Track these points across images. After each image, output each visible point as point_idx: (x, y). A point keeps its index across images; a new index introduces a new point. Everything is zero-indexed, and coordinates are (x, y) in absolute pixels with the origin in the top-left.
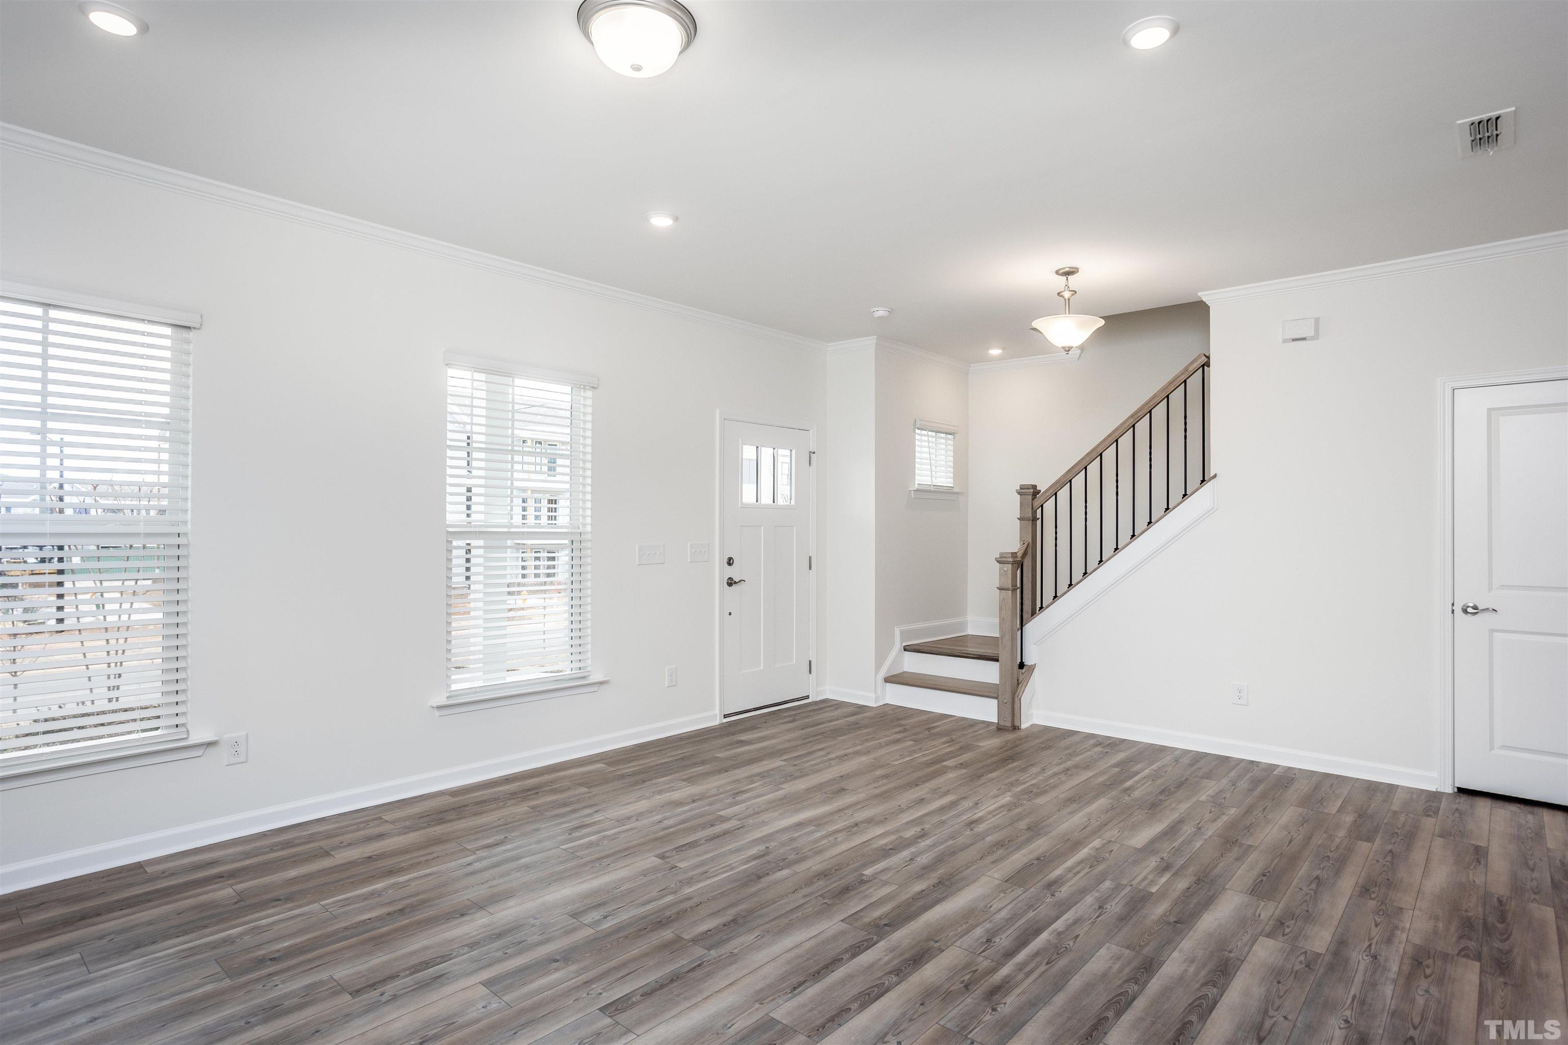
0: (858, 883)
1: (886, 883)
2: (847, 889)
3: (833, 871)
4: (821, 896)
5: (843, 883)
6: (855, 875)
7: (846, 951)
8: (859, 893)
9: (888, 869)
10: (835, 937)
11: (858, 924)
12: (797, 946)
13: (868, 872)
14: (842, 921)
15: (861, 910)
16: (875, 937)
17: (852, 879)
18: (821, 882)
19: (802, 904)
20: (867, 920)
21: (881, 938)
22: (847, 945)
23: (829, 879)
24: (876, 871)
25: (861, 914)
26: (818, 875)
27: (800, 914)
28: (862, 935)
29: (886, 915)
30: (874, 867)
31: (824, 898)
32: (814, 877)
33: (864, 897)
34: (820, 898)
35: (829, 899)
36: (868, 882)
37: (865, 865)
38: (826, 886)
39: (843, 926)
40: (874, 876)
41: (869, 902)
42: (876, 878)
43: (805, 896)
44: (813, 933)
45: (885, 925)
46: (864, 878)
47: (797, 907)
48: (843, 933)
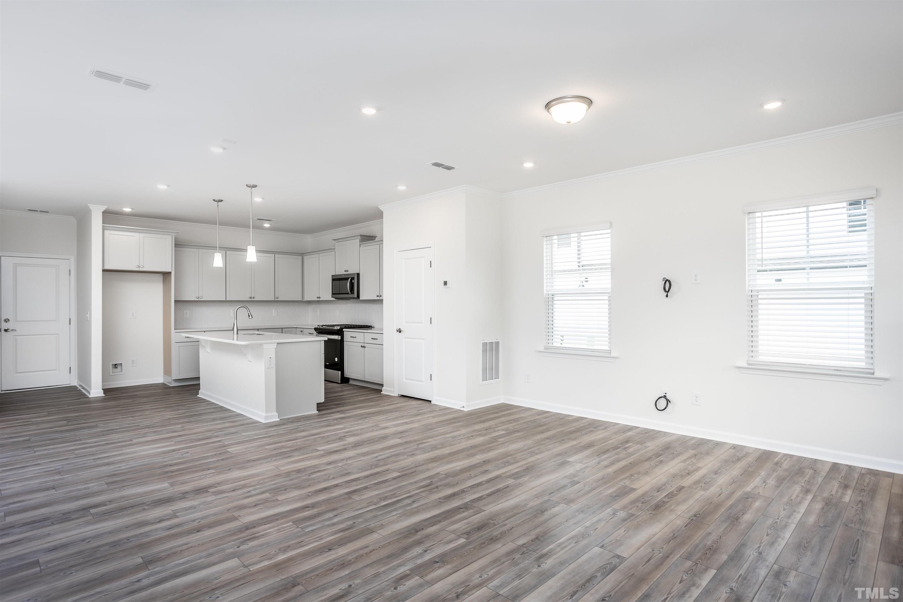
0: (470, 532)
1: (453, 532)
2: (479, 528)
3: (486, 542)
4: (495, 525)
5: (481, 533)
6: (472, 539)
7: (484, 498)
8: (472, 526)
9: (448, 543)
10: (489, 503)
11: (476, 509)
12: (508, 500)
13: (462, 541)
14: (485, 511)
15: (473, 516)
16: (469, 503)
17: (474, 535)
18: (495, 534)
19: (506, 520)
20: (471, 511)
21: (466, 503)
22: (484, 501)
23: (490, 536)
24: (456, 541)
25: (473, 514)
26: (497, 539)
27: (507, 515)
28: (475, 505)
29: (460, 513)
30: (457, 544)
31: (494, 524)
32: (500, 538)
33: (469, 523)
34: (496, 523)
35: (491, 523)
36: (464, 533)
37: (463, 546)
38: (492, 531)
39: (484, 508)
40: (459, 537)
41: (467, 520)
42: (458, 536)
43: (505, 525)
44: (500, 505)
45: (462, 509)
46: (466, 536)
47: (509, 519)
48: (485, 505)
